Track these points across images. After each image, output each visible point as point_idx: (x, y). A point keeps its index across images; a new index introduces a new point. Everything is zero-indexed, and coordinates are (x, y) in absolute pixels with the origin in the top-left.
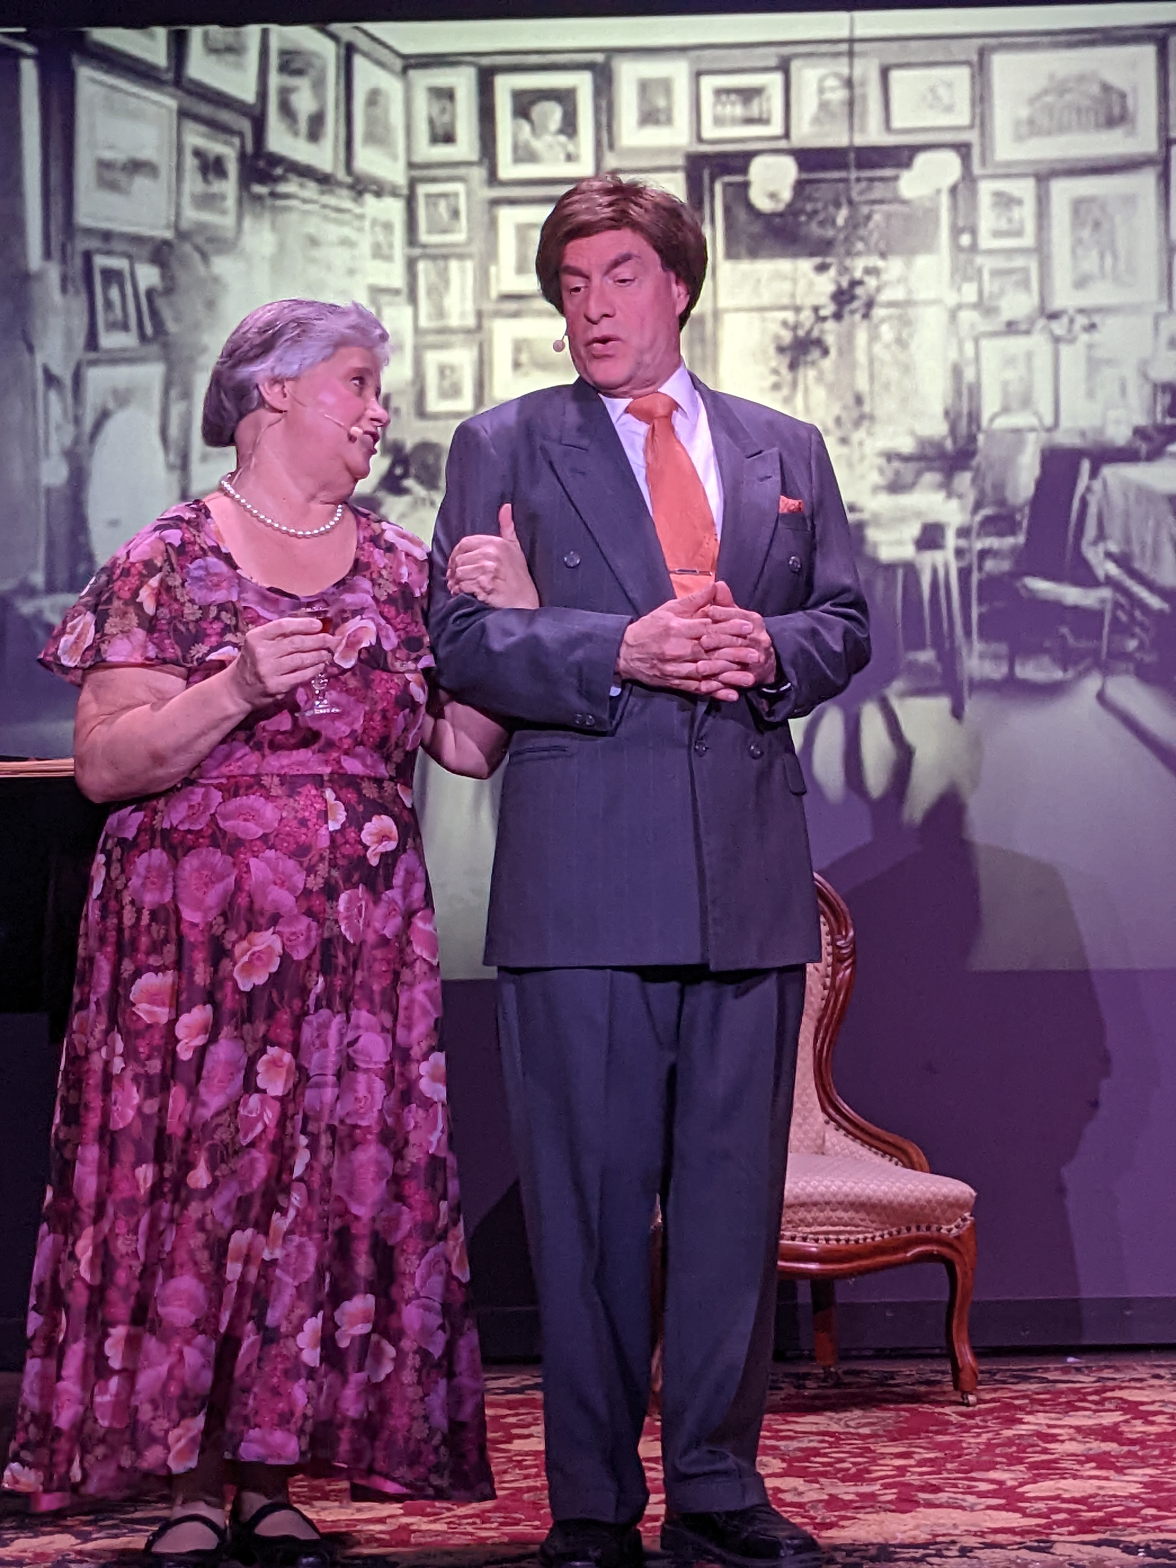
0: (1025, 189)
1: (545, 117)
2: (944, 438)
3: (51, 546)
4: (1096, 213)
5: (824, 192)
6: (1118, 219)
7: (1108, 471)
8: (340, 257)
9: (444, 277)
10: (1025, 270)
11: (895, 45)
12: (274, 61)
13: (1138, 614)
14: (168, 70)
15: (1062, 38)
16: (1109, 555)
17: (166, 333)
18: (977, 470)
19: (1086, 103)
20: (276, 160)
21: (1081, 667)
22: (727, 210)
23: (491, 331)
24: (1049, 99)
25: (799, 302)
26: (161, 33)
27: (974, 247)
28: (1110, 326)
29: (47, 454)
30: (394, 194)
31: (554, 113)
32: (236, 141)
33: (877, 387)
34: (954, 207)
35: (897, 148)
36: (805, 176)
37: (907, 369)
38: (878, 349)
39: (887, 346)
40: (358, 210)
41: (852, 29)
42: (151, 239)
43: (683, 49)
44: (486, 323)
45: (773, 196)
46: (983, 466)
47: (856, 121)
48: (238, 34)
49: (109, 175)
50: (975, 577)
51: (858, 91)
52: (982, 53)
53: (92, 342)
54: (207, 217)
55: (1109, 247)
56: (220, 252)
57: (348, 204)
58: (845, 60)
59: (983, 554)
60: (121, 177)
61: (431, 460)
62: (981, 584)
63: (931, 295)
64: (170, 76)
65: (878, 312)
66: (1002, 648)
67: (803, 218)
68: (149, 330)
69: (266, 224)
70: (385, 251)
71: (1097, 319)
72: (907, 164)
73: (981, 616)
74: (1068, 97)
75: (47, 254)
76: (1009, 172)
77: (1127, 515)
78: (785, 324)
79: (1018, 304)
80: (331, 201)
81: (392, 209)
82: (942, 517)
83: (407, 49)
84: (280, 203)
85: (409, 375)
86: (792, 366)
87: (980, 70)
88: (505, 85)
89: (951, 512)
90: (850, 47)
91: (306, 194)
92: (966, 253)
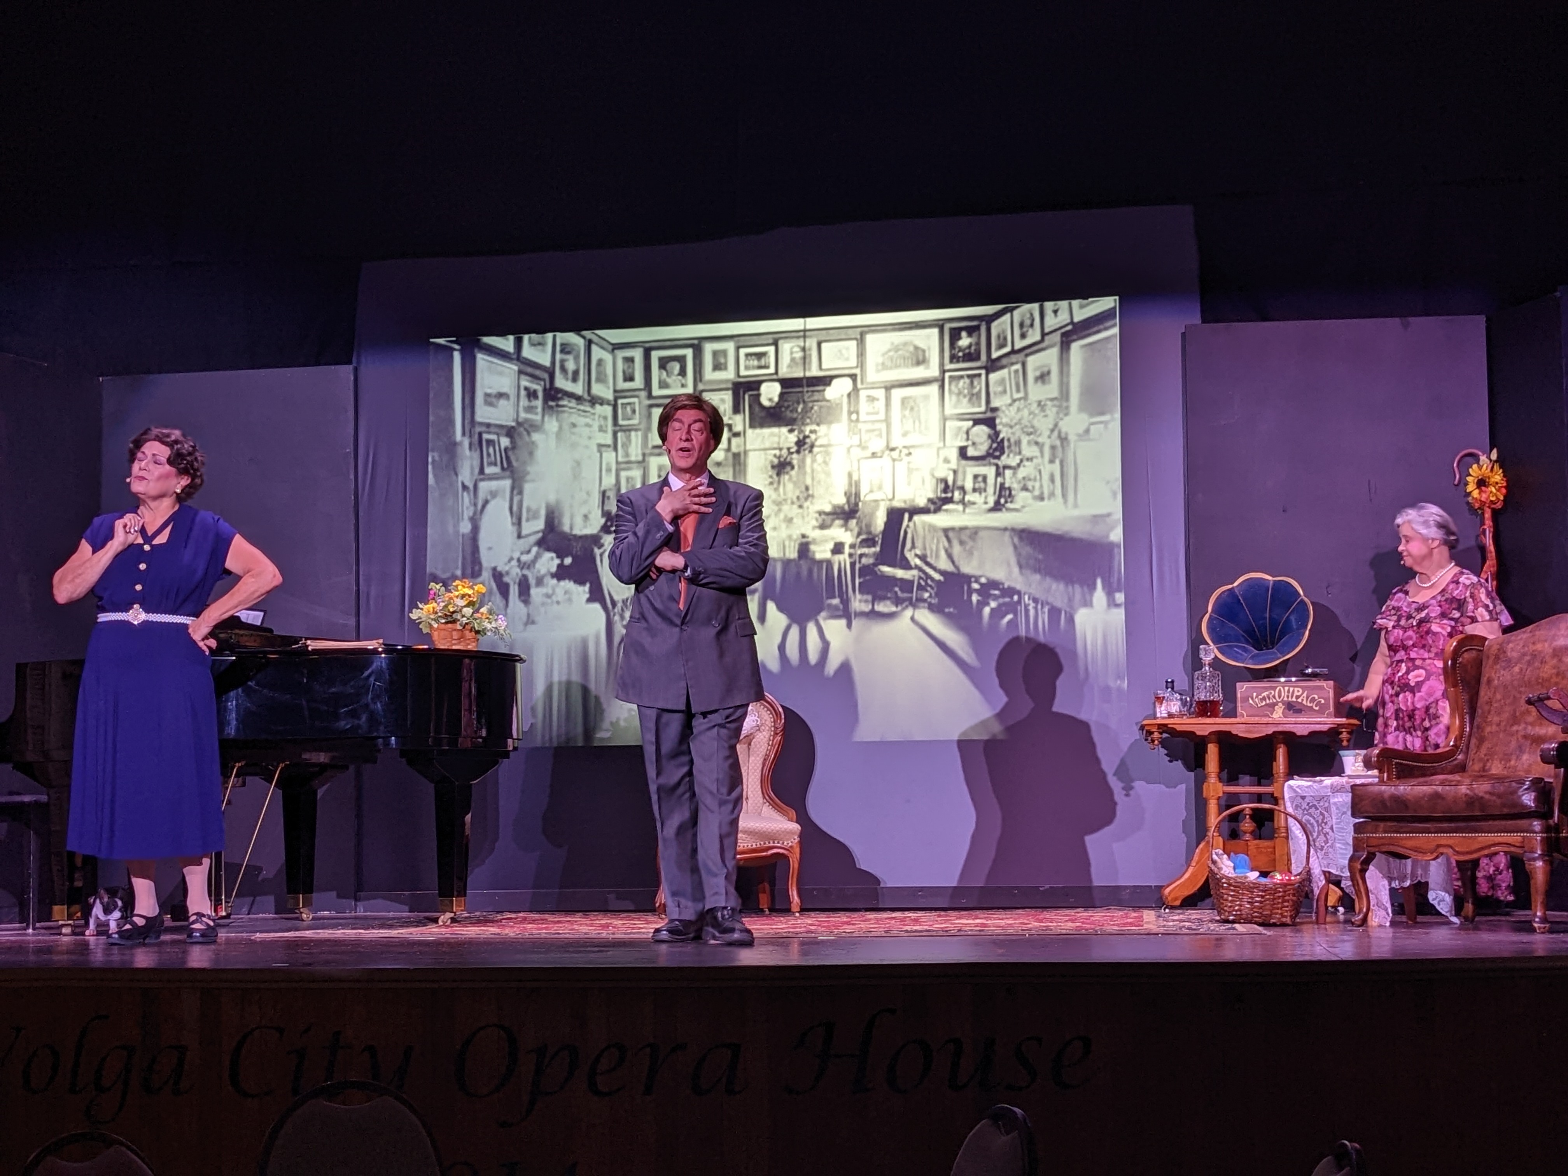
0: (881, 393)
1: (673, 368)
2: (844, 505)
3: (464, 558)
4: (913, 404)
5: (793, 397)
6: (921, 405)
7: (916, 518)
8: (585, 431)
9: (629, 439)
10: (880, 430)
11: (824, 332)
12: (558, 348)
13: (929, 582)
14: (514, 354)
15: (897, 327)
16: (916, 555)
17: (513, 466)
18: (859, 518)
19: (907, 355)
20: (559, 391)
21: (904, 605)
22: (750, 407)
23: (648, 462)
24: (891, 354)
25: (781, 446)
26: (511, 338)
27: (857, 420)
28: (918, 453)
29: (463, 519)
30: (608, 404)
31: (676, 367)
32: (542, 383)
33: (815, 483)
34: (849, 402)
35: (825, 377)
36: (784, 390)
37: (828, 474)
38: (815, 466)
39: (820, 465)
40: (593, 411)
41: (805, 326)
42: (506, 426)
43: (731, 337)
44: (647, 459)
45: (770, 400)
46: (861, 517)
48: (543, 337)
49: (489, 399)
50: (857, 566)
51: (808, 353)
53: (482, 471)
54: (530, 416)
55: (917, 418)
56: (534, 431)
57: (588, 409)
58: (802, 340)
59: (861, 556)
60: (494, 400)
62: (860, 569)
63: (839, 441)
64: (515, 356)
65: (815, 450)
66: (869, 597)
67: (783, 409)
68: (505, 465)
69: (554, 418)
70: (604, 428)
71: (911, 450)
72: (829, 384)
73: (860, 583)
74: (900, 352)
75: (464, 434)
76: (874, 386)
77: (924, 538)
78: (775, 456)
79: (878, 445)
80: (582, 407)
81: (608, 410)
82: (843, 540)
83: (614, 341)
84: (560, 409)
85: (613, 480)
86: (778, 474)
87: (861, 342)
88: (655, 355)
89: (847, 537)
90: (804, 334)
91: (570, 405)
92: (854, 424)
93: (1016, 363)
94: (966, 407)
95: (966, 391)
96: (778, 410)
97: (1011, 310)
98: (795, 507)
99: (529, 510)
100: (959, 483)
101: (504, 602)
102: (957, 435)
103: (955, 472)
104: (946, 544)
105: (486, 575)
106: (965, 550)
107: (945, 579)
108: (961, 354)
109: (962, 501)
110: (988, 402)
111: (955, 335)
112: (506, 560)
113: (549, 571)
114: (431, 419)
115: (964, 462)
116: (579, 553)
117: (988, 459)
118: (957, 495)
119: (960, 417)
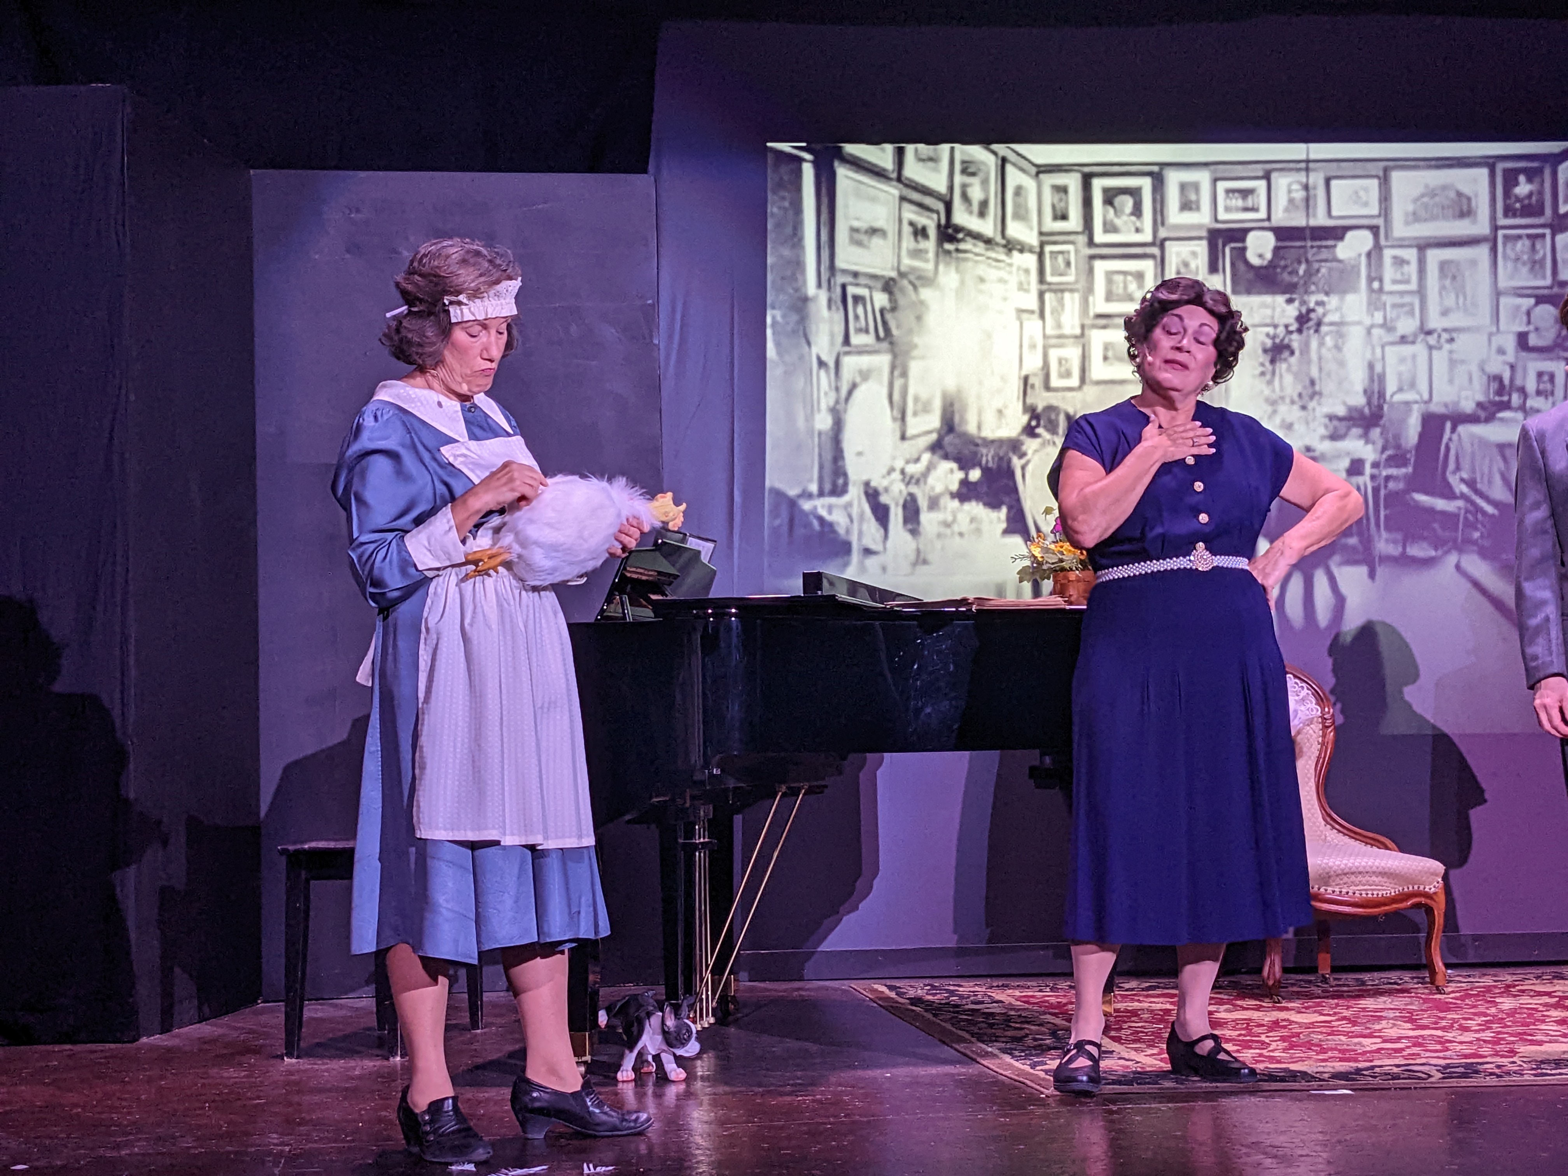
0: (1411, 254)
1: (1123, 205)
2: (1364, 407)
3: (821, 467)
4: (1454, 270)
5: (1292, 254)
6: (1467, 274)
7: (1461, 429)
8: (997, 289)
9: (1061, 302)
10: (1412, 305)
11: (1335, 164)
12: (958, 167)
13: (1480, 516)
14: (893, 171)
15: (1433, 163)
16: (1462, 480)
17: (892, 336)
18: (1384, 426)
19: (1446, 202)
20: (958, 229)
21: (1445, 548)
22: (1233, 264)
23: (1090, 336)
24: (1425, 199)
25: (1276, 322)
26: (889, 148)
27: (1381, 290)
28: (1462, 340)
29: (819, 410)
30: (1031, 251)
31: (1127, 203)
32: (935, 216)
33: (1323, 375)
34: (1369, 265)
35: (1335, 228)
36: (1279, 244)
37: (1342, 364)
38: (1324, 351)
39: (1329, 350)
40: (1009, 261)
41: (1308, 154)
42: (883, 277)
43: (1206, 165)
44: (1087, 332)
45: (1261, 256)
46: (1387, 424)
47: (1311, 211)
48: (935, 150)
49: (856, 236)
50: (1383, 492)
51: (1312, 192)
52: (1386, 170)
53: (847, 341)
54: (917, 263)
55: (1460, 291)
56: (923, 286)
57: (1002, 257)
58: (1304, 174)
59: (1388, 478)
60: (864, 238)
61: (1053, 417)
62: (1386, 497)
63: (1356, 318)
64: (894, 175)
65: (1324, 329)
66: (1399, 536)
67: (1279, 270)
68: (882, 333)
69: (953, 269)
70: (1026, 286)
71: (1455, 335)
72: (1341, 238)
73: (1386, 516)
74: (1437, 199)
75: (819, 285)
76: (1402, 244)
77: (1473, 455)
78: (1268, 335)
80: (992, 255)
81: (1030, 261)
82: (1363, 456)
83: (1039, 161)
84: (961, 255)
85: (1040, 364)
86: (1273, 361)
87: (1385, 181)
88: (1098, 184)
89: (1368, 453)
90: (1307, 165)
91: (977, 250)
92: (1376, 293)
94: (1525, 279)
95: (1525, 257)
96: (1271, 270)
98: (1296, 407)
99: (916, 399)
100: (1518, 382)
101: (882, 531)
102: (1514, 317)
103: (1512, 367)
104: (1502, 465)
105: (855, 493)
107: (1501, 513)
108: (1518, 205)
109: (1522, 408)
110: (1555, 272)
111: (1510, 179)
112: (884, 471)
113: (947, 489)
114: (770, 260)
115: (1524, 354)
116: (990, 465)
117: (1557, 350)
118: (1516, 399)
119: (1518, 292)
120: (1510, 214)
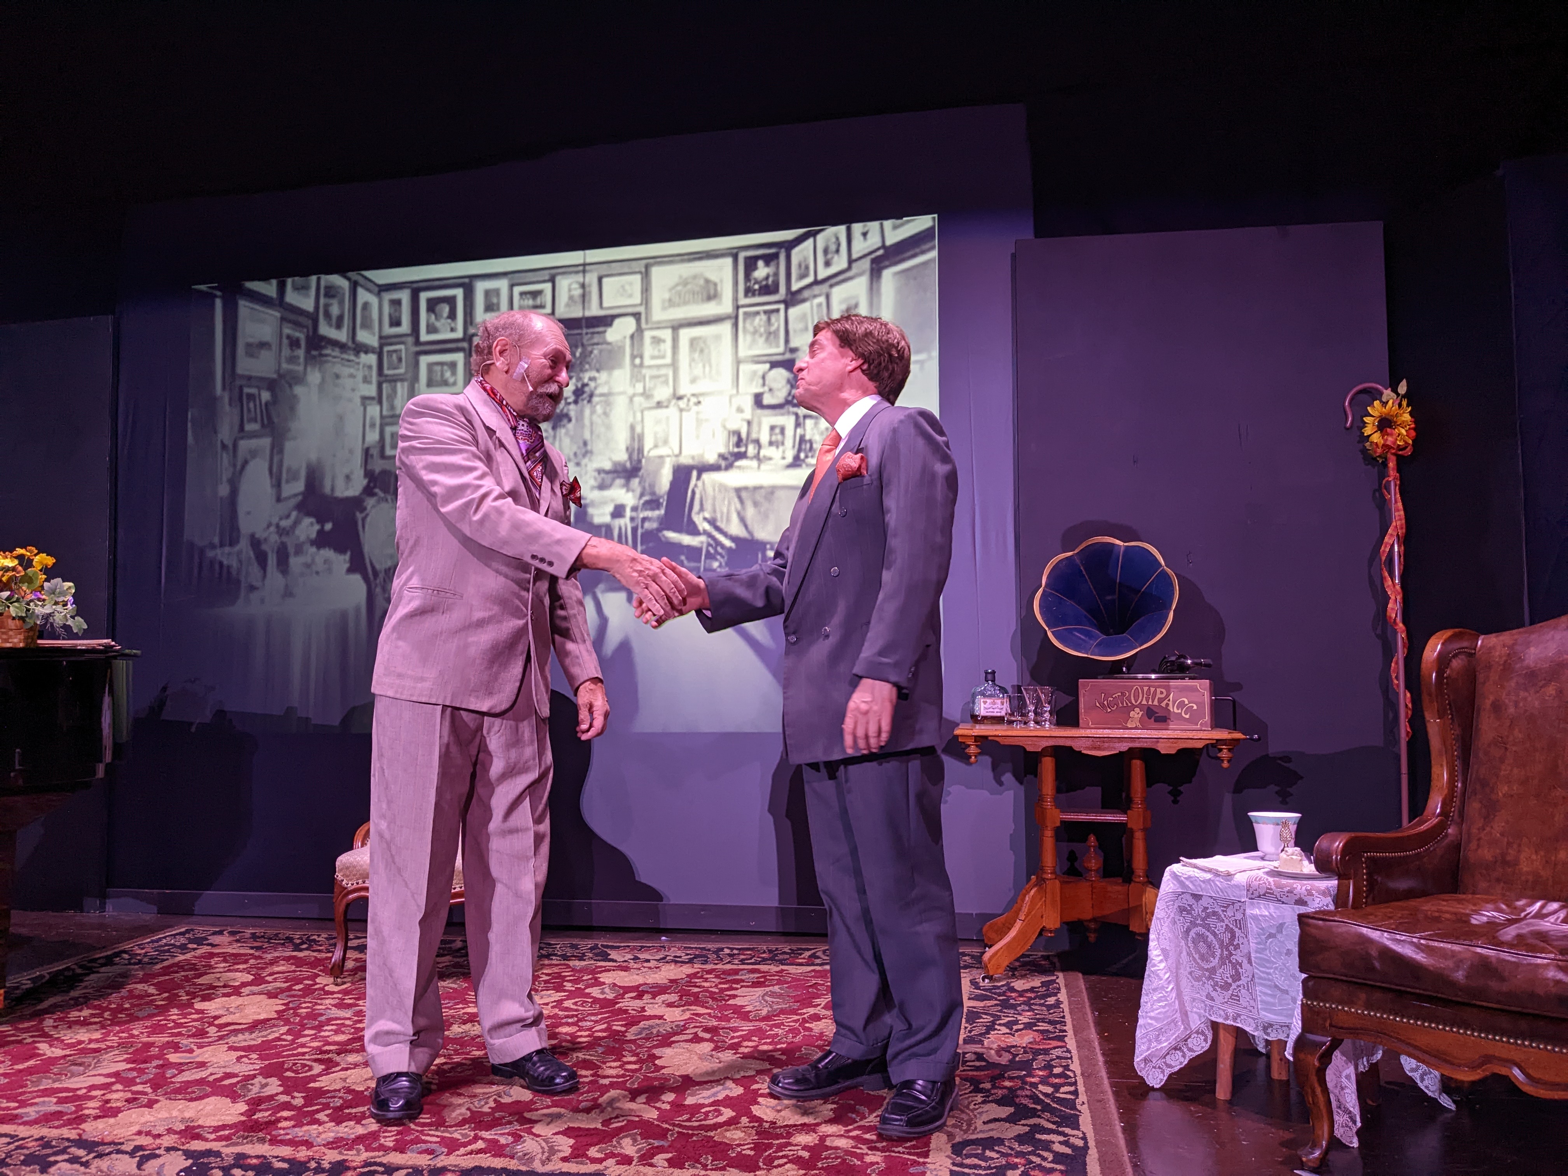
0: (667, 334)
2: (626, 461)
3: (222, 524)
4: (702, 345)
6: (712, 347)
7: (706, 476)
8: (348, 383)
9: (394, 390)
10: (666, 376)
11: (605, 266)
13: (719, 549)
14: (277, 299)
15: (686, 257)
16: (705, 519)
17: (273, 423)
18: (642, 476)
19: (697, 289)
20: (322, 338)
24: (679, 288)
26: (274, 282)
27: (641, 365)
28: (707, 402)
29: (221, 481)
30: (373, 352)
31: (445, 309)
32: (305, 330)
33: (594, 437)
34: (632, 345)
35: (605, 317)
37: (609, 427)
38: (595, 417)
39: (599, 416)
40: (357, 360)
41: (585, 259)
42: (268, 378)
43: (505, 274)
46: (644, 475)
47: (586, 305)
48: (306, 280)
49: (251, 350)
50: (640, 531)
51: (587, 289)
53: (241, 428)
54: (292, 367)
55: (706, 362)
56: (297, 384)
57: (352, 358)
58: (581, 275)
59: (644, 520)
60: (255, 350)
62: (642, 535)
63: (621, 389)
64: (277, 302)
65: (595, 399)
68: (266, 422)
69: (317, 369)
70: (368, 379)
71: (701, 399)
72: (610, 324)
74: (689, 287)
75: (224, 388)
76: (660, 326)
77: (714, 498)
79: (663, 393)
80: (345, 356)
81: (372, 359)
82: (624, 502)
83: (380, 282)
84: (324, 359)
85: (377, 439)
87: (646, 275)
88: (424, 296)
89: (629, 499)
90: (584, 268)
91: (334, 354)
92: (637, 369)
93: (819, 295)
94: (762, 348)
95: (762, 330)
97: (814, 234)
99: (289, 470)
100: (754, 436)
101: (262, 572)
102: (751, 380)
103: (749, 423)
104: (739, 506)
106: (760, 512)
107: (737, 545)
108: (757, 287)
109: (757, 457)
110: (787, 341)
111: (751, 264)
113: (308, 538)
114: (191, 371)
115: (759, 411)
116: (340, 518)
117: (786, 407)
118: (751, 450)
119: (756, 359)
120: (750, 294)
